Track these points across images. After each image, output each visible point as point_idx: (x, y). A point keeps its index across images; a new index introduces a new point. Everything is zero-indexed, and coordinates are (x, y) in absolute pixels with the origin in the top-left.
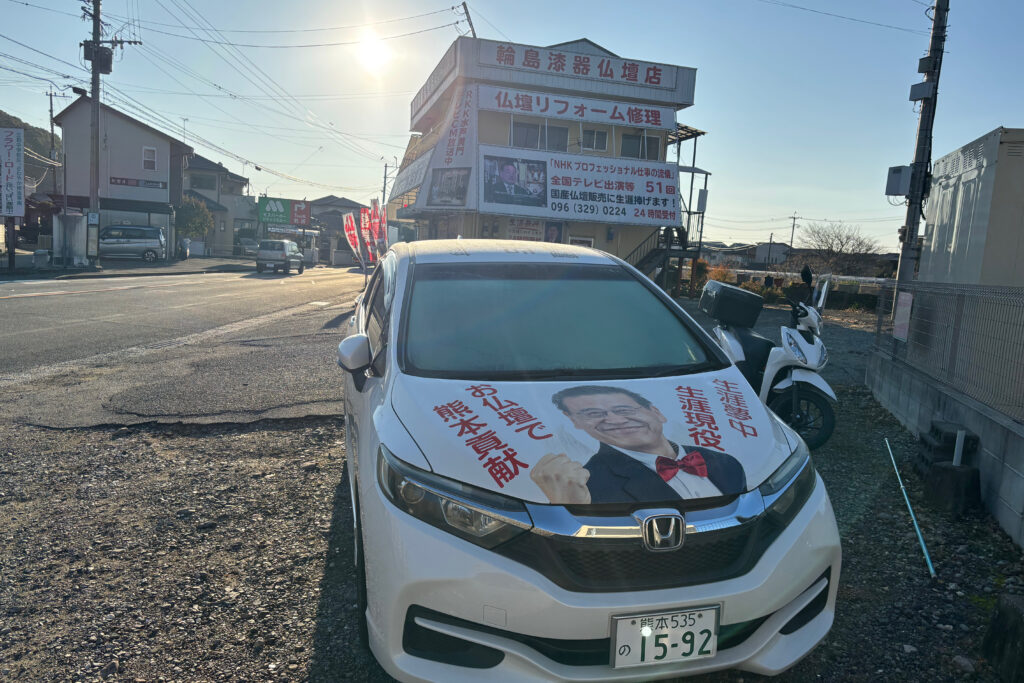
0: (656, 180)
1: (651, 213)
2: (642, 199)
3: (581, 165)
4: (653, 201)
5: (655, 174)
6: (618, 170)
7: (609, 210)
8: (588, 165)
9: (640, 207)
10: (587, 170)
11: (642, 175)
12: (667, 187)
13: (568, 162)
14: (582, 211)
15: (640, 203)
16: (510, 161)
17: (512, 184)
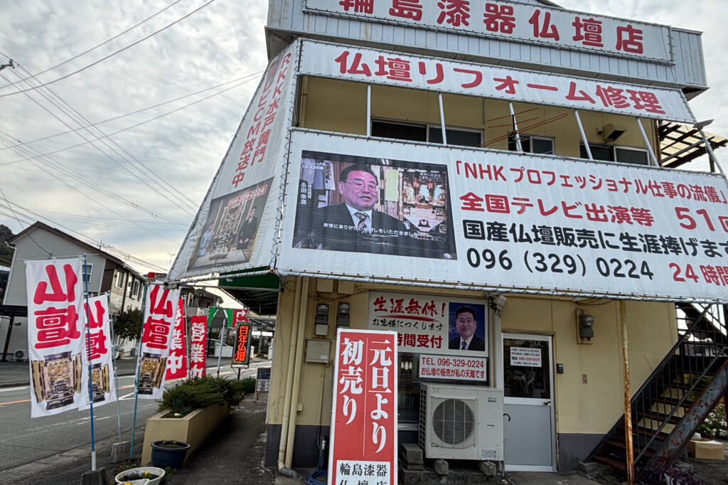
1: (709, 273)
2: (679, 242)
3: (525, 173)
4: (704, 247)
5: (687, 194)
6: (609, 185)
7: (613, 266)
8: (541, 174)
9: (682, 260)
10: (539, 182)
11: (659, 195)
12: (721, 218)
13: (495, 167)
14: (545, 269)
15: (676, 251)
16: (363, 163)
17: (367, 208)
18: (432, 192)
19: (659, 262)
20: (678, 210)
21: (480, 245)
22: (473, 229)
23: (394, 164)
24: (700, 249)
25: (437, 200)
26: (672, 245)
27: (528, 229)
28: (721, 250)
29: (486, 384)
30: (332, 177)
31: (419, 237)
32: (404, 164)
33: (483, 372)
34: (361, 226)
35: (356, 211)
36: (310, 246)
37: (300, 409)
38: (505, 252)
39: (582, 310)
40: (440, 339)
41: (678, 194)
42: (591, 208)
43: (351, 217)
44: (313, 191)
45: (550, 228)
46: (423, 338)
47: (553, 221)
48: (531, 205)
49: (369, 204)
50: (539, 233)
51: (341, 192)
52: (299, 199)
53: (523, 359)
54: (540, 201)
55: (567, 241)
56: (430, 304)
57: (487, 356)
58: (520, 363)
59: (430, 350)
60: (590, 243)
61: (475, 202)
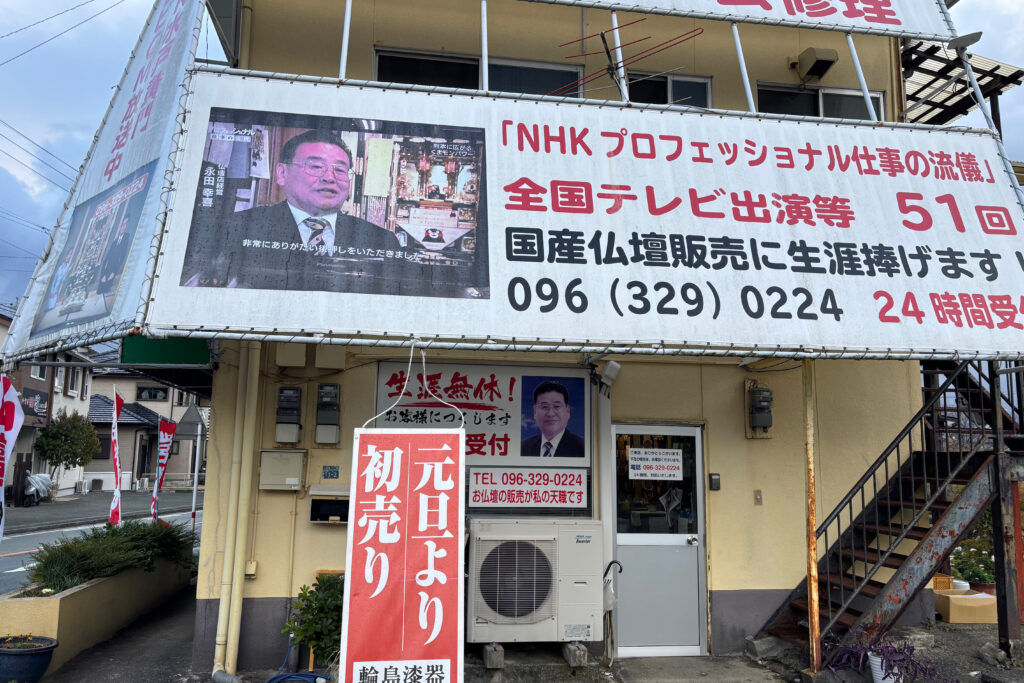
0: (931, 187)
1: (946, 306)
2: (897, 254)
3: (628, 140)
4: (942, 260)
5: (922, 167)
6: (779, 157)
8: (657, 141)
9: (898, 285)
10: (652, 155)
11: (871, 171)
12: (979, 209)
13: (573, 130)
14: (646, 308)
15: (890, 270)
16: (327, 128)
18: (452, 178)
19: (854, 291)
20: (902, 197)
22: (523, 245)
23: (386, 129)
24: (935, 265)
25: (462, 192)
26: (883, 259)
27: (622, 241)
28: (973, 265)
29: (586, 512)
30: (265, 155)
31: (423, 260)
32: (405, 129)
33: (581, 493)
34: (314, 242)
35: (306, 215)
36: (215, 281)
37: (251, 570)
38: (577, 282)
39: (755, 382)
40: (506, 439)
41: (906, 170)
42: (742, 198)
43: (296, 227)
44: (227, 181)
45: (664, 237)
46: (476, 440)
47: (665, 226)
48: (634, 198)
49: (333, 202)
50: (642, 248)
51: (281, 182)
52: (199, 197)
53: (650, 467)
54: (650, 190)
55: (691, 259)
56: (488, 381)
57: (589, 465)
58: (645, 475)
59: (487, 459)
60: (734, 261)
61: (531, 196)
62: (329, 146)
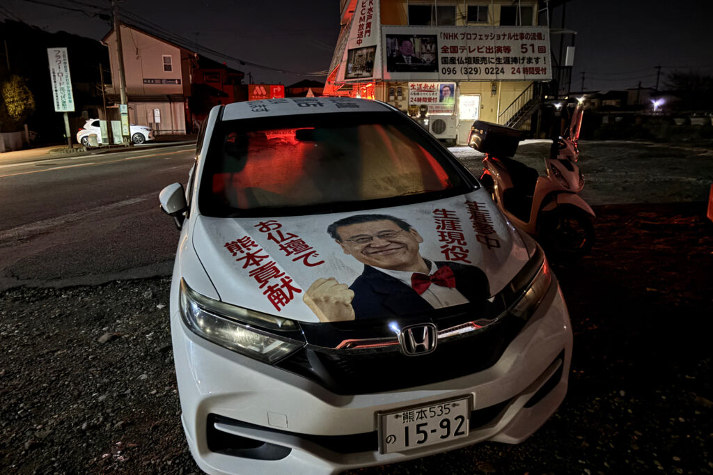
0: (530, 42)
1: (526, 70)
2: (518, 59)
3: (466, 35)
5: (529, 37)
6: (498, 37)
7: (490, 71)
8: (472, 35)
9: (516, 66)
10: (470, 39)
11: (517, 39)
12: (539, 47)
13: (454, 34)
14: (467, 73)
15: (516, 63)
16: (407, 37)
17: (410, 55)
18: (431, 47)
19: (508, 68)
20: (522, 45)
21: (446, 66)
22: (445, 61)
23: (418, 36)
24: (526, 61)
25: (433, 50)
27: (463, 59)
28: (534, 61)
31: (427, 65)
32: (422, 36)
34: (408, 62)
35: (406, 57)
38: (454, 68)
41: (525, 38)
42: (488, 48)
43: (404, 59)
44: (391, 50)
45: (471, 58)
47: (472, 55)
48: (466, 49)
50: (467, 60)
51: (400, 50)
52: (387, 54)
54: (469, 47)
55: (476, 62)
59: (432, 103)
60: (485, 62)
61: (446, 50)
62: (408, 42)
